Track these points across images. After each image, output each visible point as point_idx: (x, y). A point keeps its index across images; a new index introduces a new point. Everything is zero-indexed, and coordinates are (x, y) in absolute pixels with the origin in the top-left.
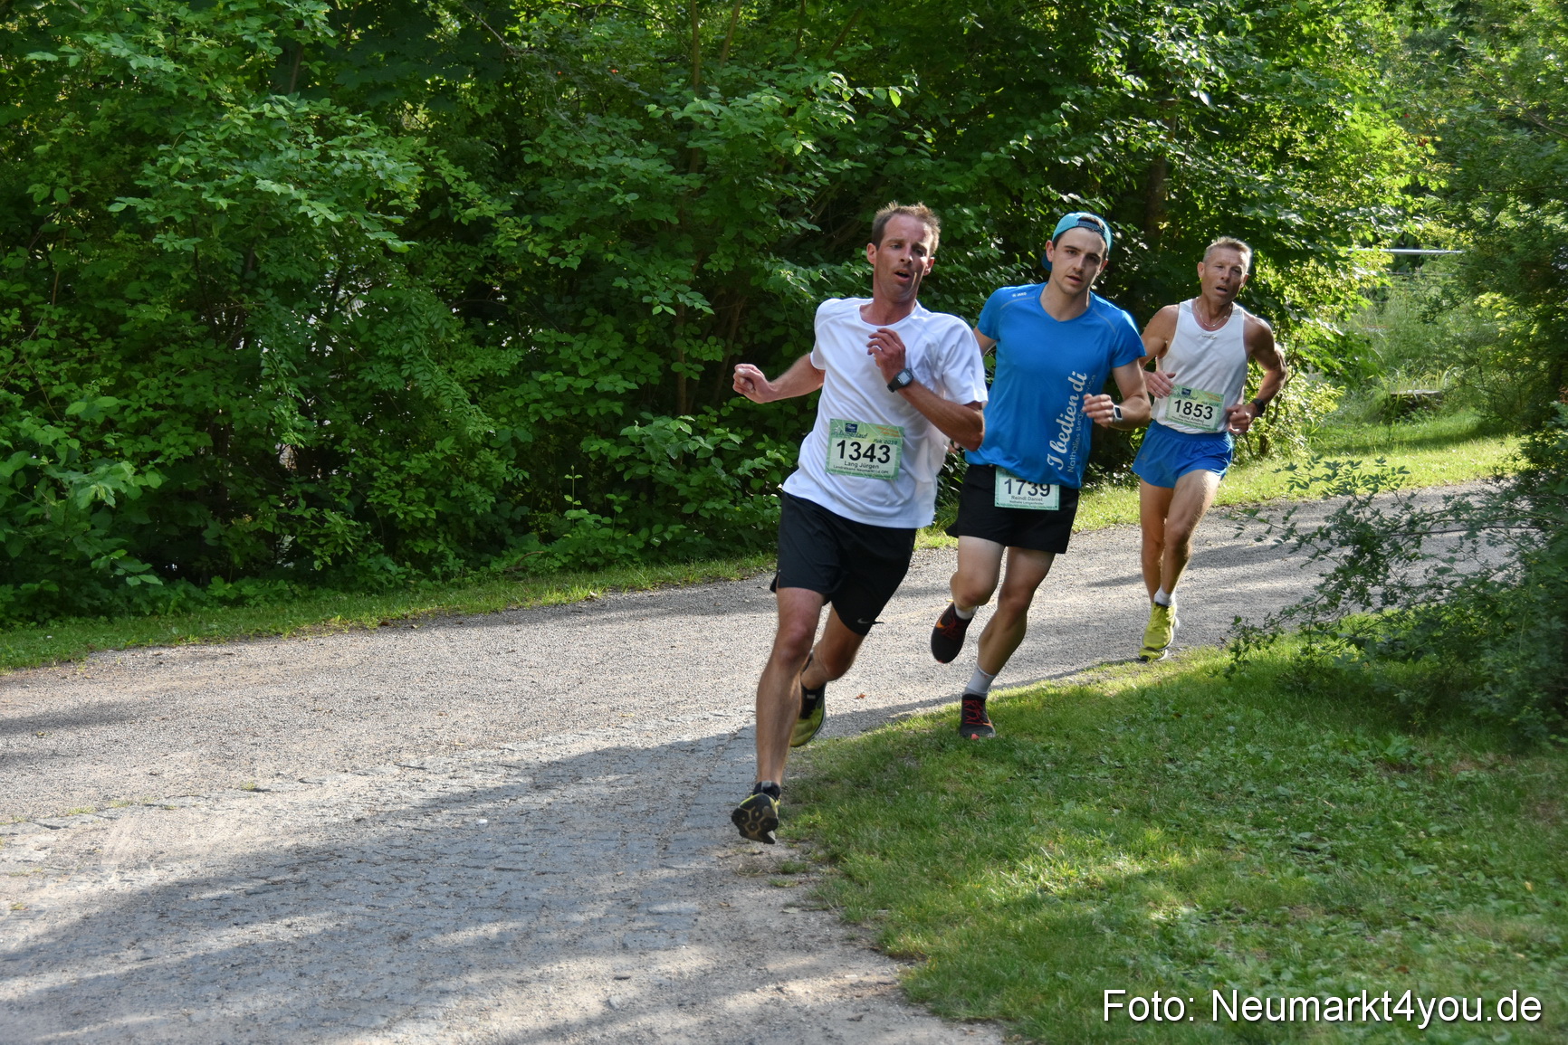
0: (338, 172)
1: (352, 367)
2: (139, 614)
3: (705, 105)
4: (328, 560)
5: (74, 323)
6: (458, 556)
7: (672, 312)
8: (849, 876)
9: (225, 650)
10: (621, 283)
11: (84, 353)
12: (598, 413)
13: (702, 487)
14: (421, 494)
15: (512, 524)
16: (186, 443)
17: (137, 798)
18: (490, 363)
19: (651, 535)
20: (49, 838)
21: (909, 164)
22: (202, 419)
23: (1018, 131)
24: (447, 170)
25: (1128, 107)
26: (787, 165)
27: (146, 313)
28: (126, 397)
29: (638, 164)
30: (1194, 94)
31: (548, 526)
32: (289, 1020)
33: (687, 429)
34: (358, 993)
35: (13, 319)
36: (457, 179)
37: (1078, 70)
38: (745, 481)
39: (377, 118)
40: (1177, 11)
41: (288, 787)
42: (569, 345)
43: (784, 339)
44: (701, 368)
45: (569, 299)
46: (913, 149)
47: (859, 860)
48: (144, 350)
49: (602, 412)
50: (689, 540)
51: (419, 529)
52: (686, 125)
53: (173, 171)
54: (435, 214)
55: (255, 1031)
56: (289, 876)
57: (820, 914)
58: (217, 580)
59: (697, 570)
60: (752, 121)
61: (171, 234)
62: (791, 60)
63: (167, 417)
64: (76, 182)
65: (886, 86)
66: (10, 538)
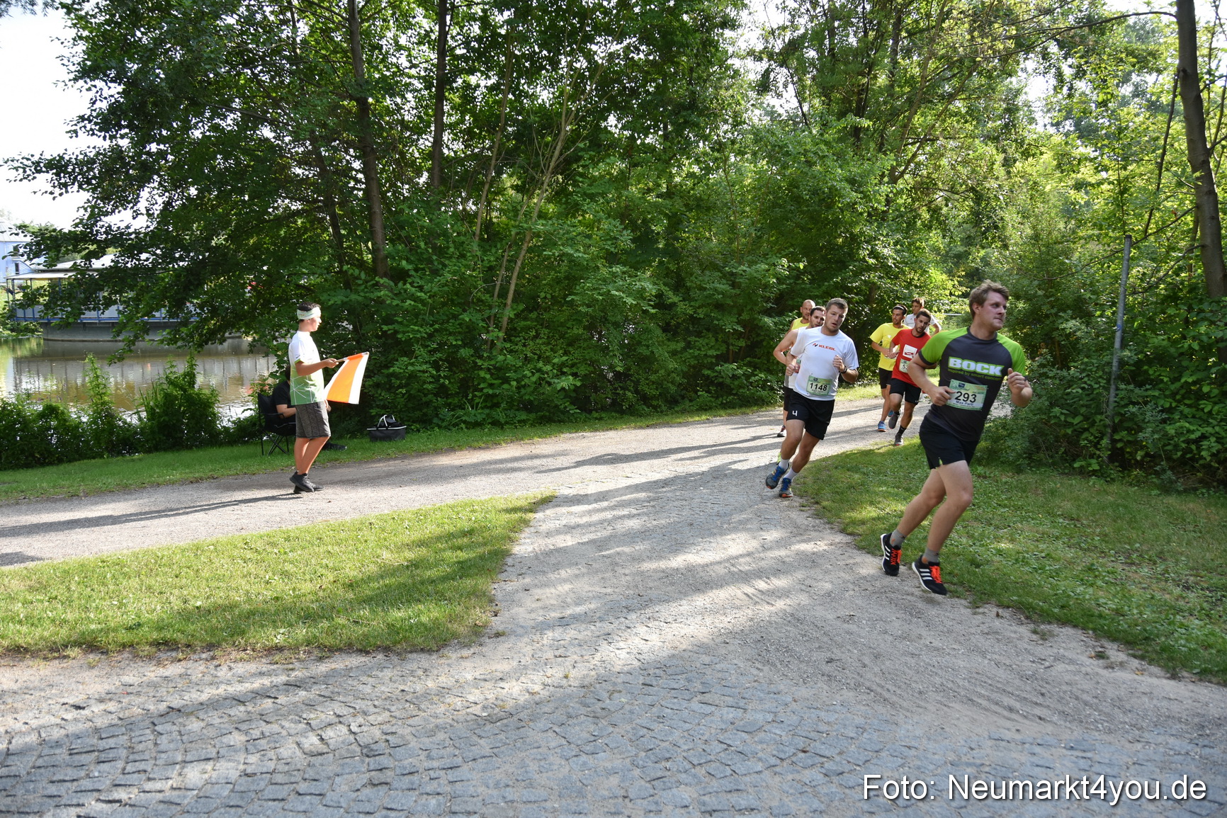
0: (634, 289)
1: (633, 348)
3: (744, 268)
4: (627, 406)
5: (551, 334)
6: (665, 406)
7: (731, 331)
8: (824, 508)
9: (603, 433)
10: (716, 322)
11: (555, 343)
13: (739, 385)
14: (655, 386)
15: (681, 396)
16: (586, 370)
17: (592, 479)
18: (674, 347)
19: (723, 400)
20: (570, 490)
24: (663, 288)
25: (869, 268)
26: (766, 286)
27: (575, 331)
28: (569, 356)
29: (722, 286)
30: (890, 265)
31: (691, 397)
33: (735, 367)
36: (666, 291)
37: (852, 256)
38: (752, 384)
40: (885, 239)
41: (637, 476)
43: (762, 341)
45: (696, 327)
47: (825, 503)
49: (709, 362)
51: (654, 397)
52: (736, 274)
53: (585, 288)
57: (819, 520)
58: (594, 412)
59: (738, 411)
60: (758, 273)
61: (585, 307)
62: (767, 255)
63: (579, 363)
65: (799, 263)
66: (535, 399)
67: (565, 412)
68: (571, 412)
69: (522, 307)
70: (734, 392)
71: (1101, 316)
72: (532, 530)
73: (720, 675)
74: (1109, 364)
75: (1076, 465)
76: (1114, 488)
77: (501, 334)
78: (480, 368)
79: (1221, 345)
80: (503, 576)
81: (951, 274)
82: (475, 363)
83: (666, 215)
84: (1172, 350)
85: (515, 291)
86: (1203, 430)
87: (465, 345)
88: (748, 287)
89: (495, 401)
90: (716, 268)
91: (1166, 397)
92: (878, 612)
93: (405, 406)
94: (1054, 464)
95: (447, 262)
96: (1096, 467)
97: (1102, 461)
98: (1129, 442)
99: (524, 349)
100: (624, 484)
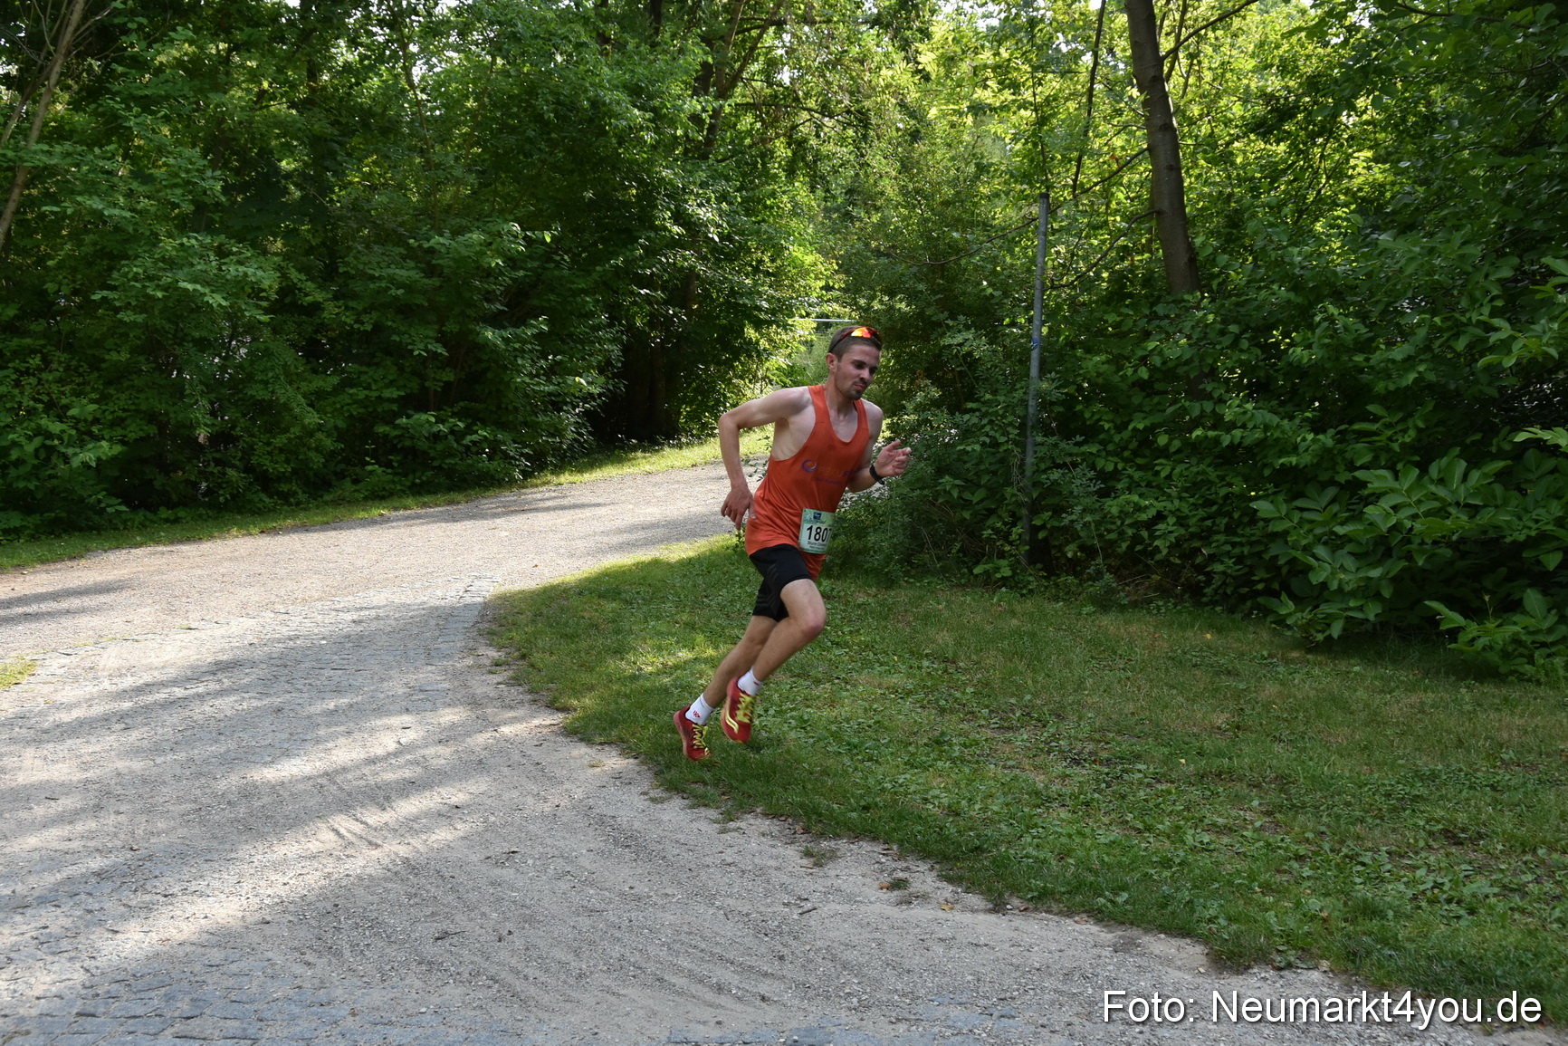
0: (228, 277)
1: (240, 387)
2: (116, 529)
3: (442, 240)
4: (228, 496)
5: (74, 363)
6: (304, 492)
7: (425, 354)
8: (532, 666)
10: (396, 338)
11: (81, 380)
12: (383, 410)
13: (443, 451)
14: (283, 457)
15: (336, 474)
16: (141, 430)
17: (118, 636)
18: (321, 383)
19: (415, 478)
20: (66, 660)
21: (556, 273)
22: (152, 417)
23: (616, 256)
24: (294, 275)
25: (675, 243)
26: (488, 273)
28: (106, 404)
29: (404, 273)
30: (710, 236)
31: (356, 474)
33: (433, 420)
34: (254, 743)
35: (36, 361)
36: (301, 280)
37: (646, 221)
38: (467, 448)
39: (254, 245)
40: (701, 192)
41: (208, 626)
42: (366, 373)
44: (442, 384)
45: (366, 347)
46: (558, 264)
47: (538, 657)
48: (117, 377)
49: (386, 410)
50: (436, 481)
51: (281, 478)
52: (431, 251)
53: (130, 276)
54: (288, 300)
57: (517, 688)
58: (163, 509)
59: (441, 498)
60: (468, 249)
61: (129, 312)
62: (489, 215)
63: (130, 416)
64: (74, 282)
65: (542, 231)
66: (37, 487)
67: (99, 511)
68: (110, 510)
71: (1013, 324)
73: (231, 982)
74: (1024, 403)
75: (977, 571)
76: (1029, 605)
79: (1181, 371)
81: (825, 252)
83: (305, 140)
84: (1116, 379)
86: (1160, 505)
88: (455, 274)
90: (391, 237)
91: (1109, 453)
92: (561, 844)
94: (944, 570)
96: (1007, 572)
97: (1019, 562)
98: (1053, 527)
99: (16, 391)
100: (179, 643)
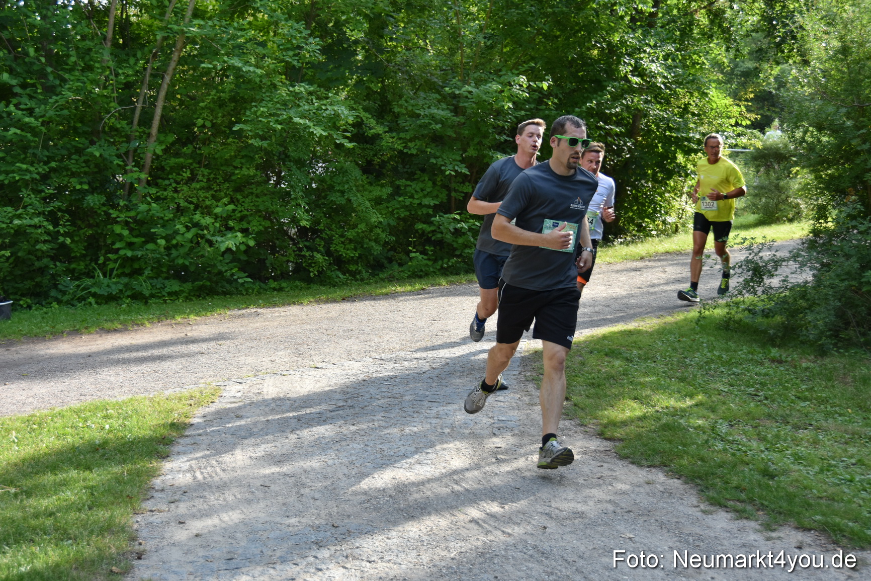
0: (324, 115)
1: (323, 194)
3: (470, 89)
4: (316, 273)
5: (212, 176)
6: (366, 272)
7: (453, 173)
8: (575, 405)
9: (283, 309)
10: (433, 161)
12: (423, 214)
13: (463, 244)
14: (352, 246)
15: (387, 258)
16: (260, 225)
17: (269, 371)
18: (378, 193)
19: (443, 263)
20: (240, 387)
21: (547, 113)
22: (268, 216)
23: (589, 99)
24: (364, 115)
25: (631, 90)
26: (499, 113)
27: (245, 172)
28: (236, 206)
29: (440, 112)
30: (658, 85)
31: (401, 260)
32: (368, 464)
33: (457, 219)
34: (392, 453)
35: (187, 174)
36: (367, 118)
37: (611, 74)
40: (652, 51)
41: (329, 366)
42: (411, 186)
44: (463, 195)
45: (407, 166)
46: (547, 107)
48: (241, 187)
49: (425, 212)
50: (458, 265)
51: (352, 261)
52: (460, 96)
53: (258, 114)
55: (356, 469)
56: (345, 404)
57: (569, 421)
58: (271, 281)
59: (463, 278)
60: (488, 95)
61: (258, 139)
62: (500, 70)
63: (251, 215)
65: (541, 81)
66: (191, 263)
67: (230, 282)
68: (240, 281)
69: (172, 138)
70: (458, 253)
72: (188, 440)
77: (143, 176)
78: (115, 221)
80: (148, 505)
81: (736, 97)
82: (108, 214)
83: (366, 16)
85: (162, 116)
87: (93, 190)
88: (477, 114)
89: (136, 266)
90: (431, 86)
92: (646, 541)
93: (11, 273)
94: (866, 344)
95: (67, 76)
99: (176, 195)
100: (312, 377)
